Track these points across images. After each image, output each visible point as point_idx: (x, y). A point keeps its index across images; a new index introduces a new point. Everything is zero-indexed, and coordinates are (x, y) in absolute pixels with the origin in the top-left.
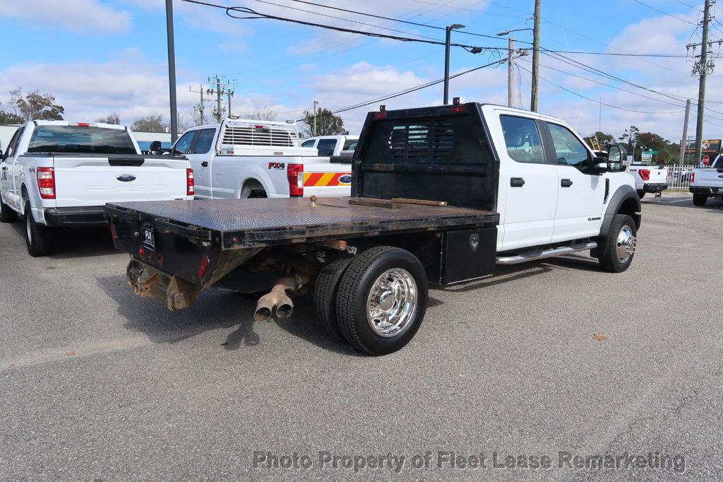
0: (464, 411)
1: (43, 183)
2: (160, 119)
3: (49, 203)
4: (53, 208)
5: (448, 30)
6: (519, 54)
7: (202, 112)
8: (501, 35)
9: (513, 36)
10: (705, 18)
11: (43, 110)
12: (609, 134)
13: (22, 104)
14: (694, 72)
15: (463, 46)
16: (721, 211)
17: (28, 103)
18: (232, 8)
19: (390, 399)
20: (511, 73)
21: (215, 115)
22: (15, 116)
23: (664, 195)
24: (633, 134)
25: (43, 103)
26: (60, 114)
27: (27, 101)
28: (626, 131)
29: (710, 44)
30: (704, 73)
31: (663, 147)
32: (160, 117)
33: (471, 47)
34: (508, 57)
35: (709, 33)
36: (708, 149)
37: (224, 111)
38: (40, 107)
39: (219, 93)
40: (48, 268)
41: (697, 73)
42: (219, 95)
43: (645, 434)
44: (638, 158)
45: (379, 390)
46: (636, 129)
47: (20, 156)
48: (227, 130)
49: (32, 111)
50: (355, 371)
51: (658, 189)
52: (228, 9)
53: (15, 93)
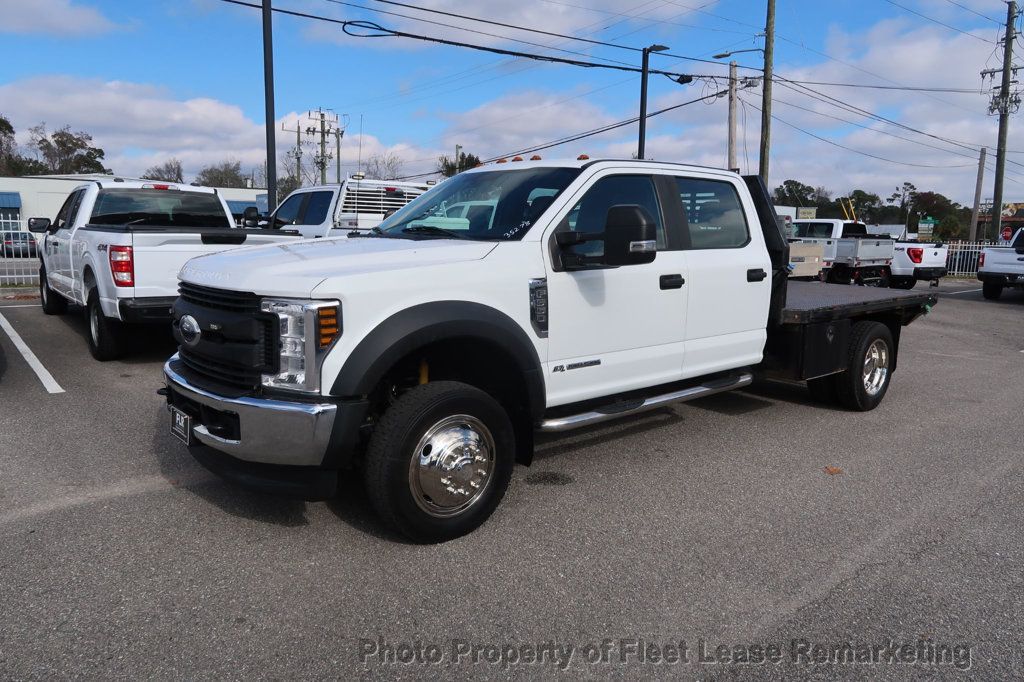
0: (660, 553)
1: (117, 267)
2: (237, 167)
3: (125, 292)
4: (130, 299)
5: (646, 53)
6: (744, 85)
7: (298, 159)
8: (718, 57)
9: (734, 59)
10: (1009, 33)
11: (76, 153)
12: (872, 193)
13: (45, 146)
14: (992, 110)
15: (666, 74)
16: (1021, 307)
17: (54, 144)
18: (350, 23)
19: (571, 538)
20: (733, 110)
21: (318, 163)
22: (36, 162)
23: (943, 283)
24: (907, 193)
25: (75, 145)
26: (98, 159)
27: (52, 141)
28: (897, 189)
29: (1015, 71)
30: (1006, 111)
31: (951, 213)
32: (238, 165)
33: (677, 75)
34: (728, 88)
35: (1013, 56)
36: (1013, 217)
37: (331, 157)
38: (71, 150)
39: (324, 133)
40: (122, 376)
41: (996, 112)
42: (323, 136)
43: (874, 581)
44: (913, 229)
45: (557, 528)
46: (912, 187)
47: (80, 229)
48: (348, 194)
49: (60, 156)
50: (528, 506)
51: (933, 274)
52: (345, 23)
53: (36, 130)
